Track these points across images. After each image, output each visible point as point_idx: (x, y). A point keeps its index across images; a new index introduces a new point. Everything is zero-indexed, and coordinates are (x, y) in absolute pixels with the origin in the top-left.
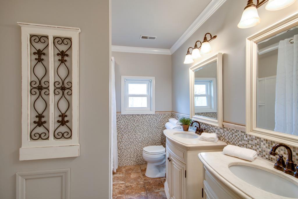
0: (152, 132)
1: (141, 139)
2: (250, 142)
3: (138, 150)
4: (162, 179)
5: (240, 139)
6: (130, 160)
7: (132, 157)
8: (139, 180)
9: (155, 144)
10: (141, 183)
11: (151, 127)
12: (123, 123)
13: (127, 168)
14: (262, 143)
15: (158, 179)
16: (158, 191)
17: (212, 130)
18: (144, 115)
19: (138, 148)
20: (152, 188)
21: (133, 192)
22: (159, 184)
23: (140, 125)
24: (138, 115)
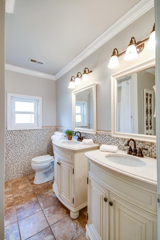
0: (39, 145)
1: (29, 152)
2: (113, 141)
3: (25, 162)
4: (49, 182)
5: (107, 140)
6: (17, 173)
7: (19, 169)
8: (28, 189)
9: (42, 155)
10: (31, 190)
11: (39, 140)
12: (9, 138)
13: (13, 181)
14: (120, 141)
15: (46, 184)
16: (47, 193)
17: (89, 137)
18: (32, 131)
19: (25, 161)
20: (42, 192)
21: (23, 201)
22: (47, 187)
23: (28, 140)
24: (26, 130)
